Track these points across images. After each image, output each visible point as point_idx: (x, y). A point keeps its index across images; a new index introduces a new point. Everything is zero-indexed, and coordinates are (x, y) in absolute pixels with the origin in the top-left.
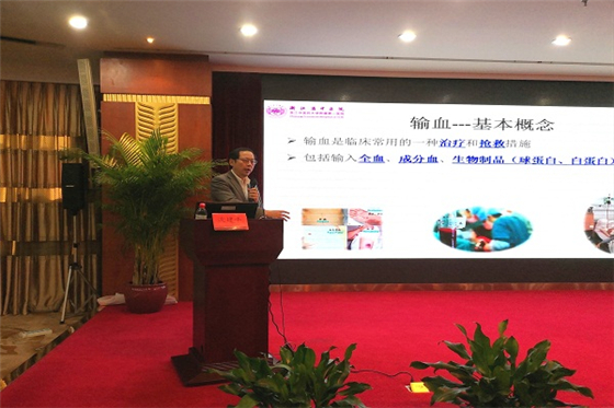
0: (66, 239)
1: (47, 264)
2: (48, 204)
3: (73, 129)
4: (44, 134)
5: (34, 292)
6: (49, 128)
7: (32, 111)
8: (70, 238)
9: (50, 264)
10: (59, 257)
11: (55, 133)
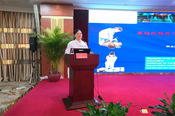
0: (31, 59)
1: (26, 67)
2: (26, 49)
3: (33, 27)
4: (24, 28)
5: (22, 75)
6: (26, 26)
7: (21, 21)
8: (32, 59)
9: (27, 67)
10: (29, 65)
11: (28, 28)
